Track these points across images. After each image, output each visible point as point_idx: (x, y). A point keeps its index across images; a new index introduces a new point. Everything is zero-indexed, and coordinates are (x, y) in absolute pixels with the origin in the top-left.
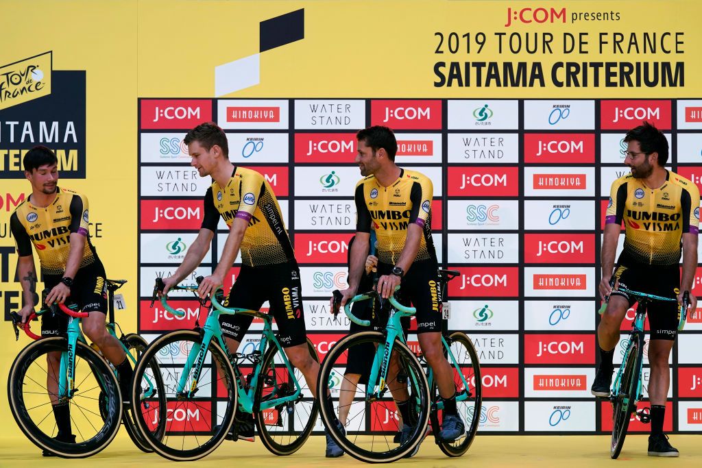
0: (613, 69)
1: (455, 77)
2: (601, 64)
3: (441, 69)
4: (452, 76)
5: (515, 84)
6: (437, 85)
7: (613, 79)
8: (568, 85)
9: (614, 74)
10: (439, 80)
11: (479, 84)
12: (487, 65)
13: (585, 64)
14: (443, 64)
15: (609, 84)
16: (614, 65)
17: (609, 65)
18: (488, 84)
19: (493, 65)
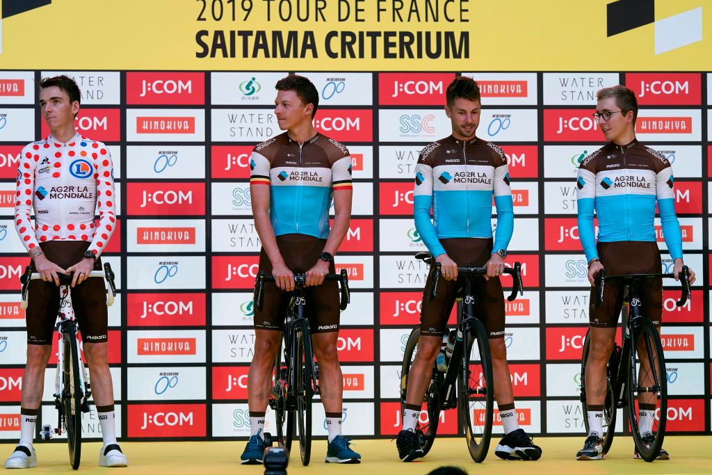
0: (391, 39)
1: (219, 46)
2: (379, 34)
3: (203, 38)
4: (215, 46)
5: (285, 55)
6: (199, 55)
7: (392, 50)
8: (344, 56)
9: (394, 45)
10: (201, 50)
11: (245, 55)
12: (255, 34)
13: (361, 34)
14: (205, 33)
15: (388, 55)
16: (394, 34)
17: (388, 34)
18: (255, 55)
19: (261, 34)
